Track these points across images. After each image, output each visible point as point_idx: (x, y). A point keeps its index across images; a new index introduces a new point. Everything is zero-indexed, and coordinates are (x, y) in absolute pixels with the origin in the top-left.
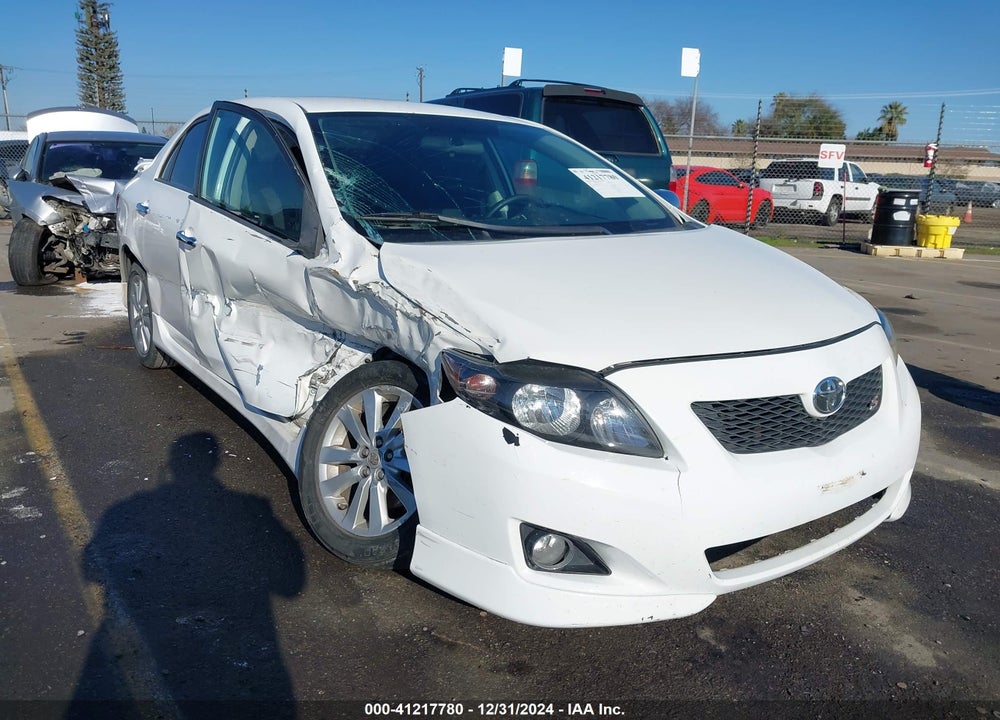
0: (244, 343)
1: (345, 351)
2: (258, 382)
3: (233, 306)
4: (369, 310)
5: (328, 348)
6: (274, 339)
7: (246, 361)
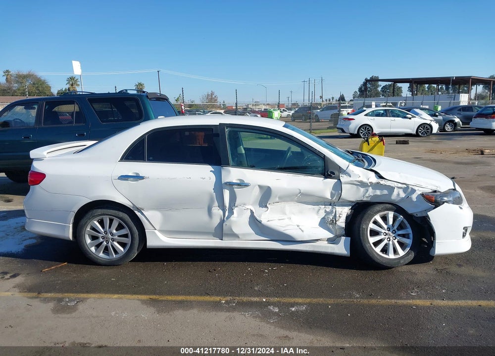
0: (279, 220)
1: (339, 209)
2: (303, 231)
3: (269, 207)
4: (370, 189)
5: (328, 210)
6: (294, 214)
7: (288, 225)
